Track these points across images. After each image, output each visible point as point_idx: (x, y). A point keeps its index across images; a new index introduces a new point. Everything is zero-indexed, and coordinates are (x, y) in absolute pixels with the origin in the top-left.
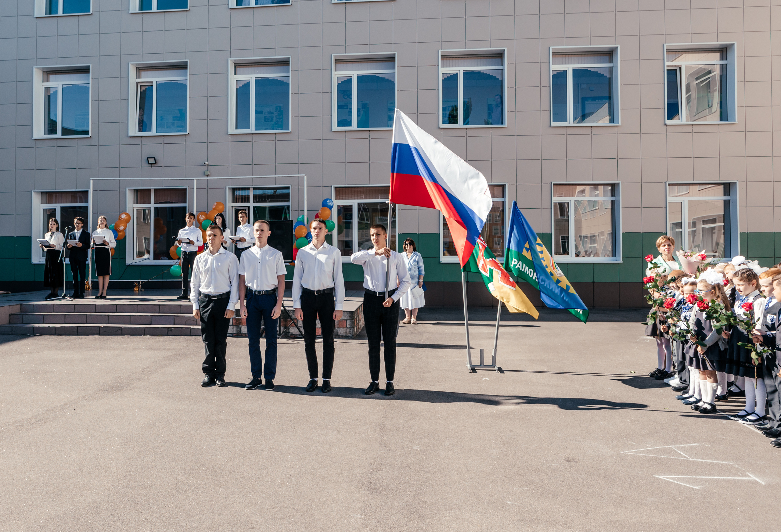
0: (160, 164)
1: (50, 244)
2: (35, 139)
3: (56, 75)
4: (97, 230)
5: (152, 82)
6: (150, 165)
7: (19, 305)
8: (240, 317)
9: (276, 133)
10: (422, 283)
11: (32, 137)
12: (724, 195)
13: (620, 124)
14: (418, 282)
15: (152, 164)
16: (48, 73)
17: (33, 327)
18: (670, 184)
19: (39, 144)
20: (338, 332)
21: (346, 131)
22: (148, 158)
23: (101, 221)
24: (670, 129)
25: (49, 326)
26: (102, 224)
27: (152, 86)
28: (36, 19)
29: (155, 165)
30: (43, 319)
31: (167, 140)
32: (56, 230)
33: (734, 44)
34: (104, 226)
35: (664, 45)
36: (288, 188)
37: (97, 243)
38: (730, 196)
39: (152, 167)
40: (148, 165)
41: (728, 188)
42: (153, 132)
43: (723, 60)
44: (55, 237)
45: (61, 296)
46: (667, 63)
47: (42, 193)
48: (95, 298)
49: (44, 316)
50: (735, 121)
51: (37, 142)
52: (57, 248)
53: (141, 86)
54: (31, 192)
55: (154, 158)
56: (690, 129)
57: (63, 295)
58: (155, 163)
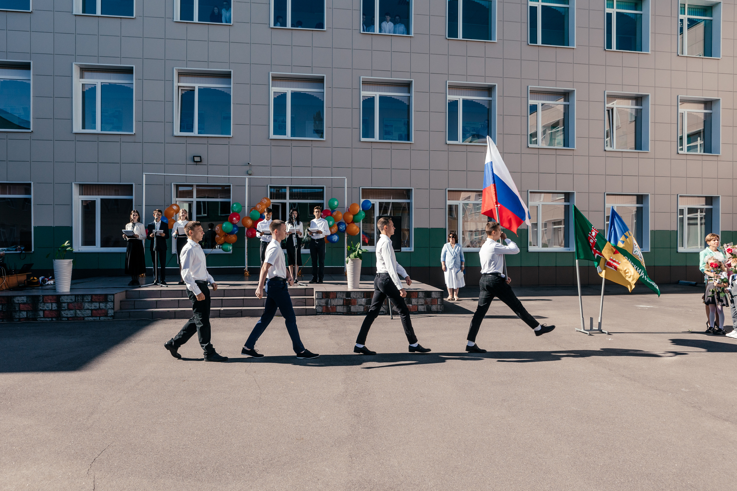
0: (204, 162)
1: (134, 234)
2: (75, 133)
3: (91, 72)
4: (178, 222)
5: (194, 87)
6: (195, 163)
7: (125, 292)
8: (349, 298)
9: (312, 140)
10: (464, 268)
11: (72, 131)
12: (637, 203)
13: (575, 148)
14: (461, 268)
15: (197, 162)
16: (84, 70)
17: (152, 312)
18: (607, 195)
19: (79, 138)
20: (431, 308)
21: (372, 142)
22: (194, 157)
23: (182, 213)
24: (608, 154)
25: (168, 311)
26: (183, 216)
27: (194, 90)
28: (75, 16)
29: (200, 163)
30: (157, 304)
31: (211, 141)
32: (138, 221)
33: (649, 95)
34: (185, 218)
35: (605, 92)
36: (323, 188)
37: (180, 234)
38: (642, 204)
39: (197, 165)
40: (193, 163)
41: (641, 199)
42: (196, 132)
43: (637, 106)
44: (137, 227)
45: (153, 283)
46: (607, 105)
47: (80, 185)
48: (179, 284)
49: (157, 301)
50: (648, 151)
51: (77, 136)
52: (140, 238)
53: (181, 90)
54: (72, 184)
55: (200, 157)
56: (620, 155)
57: (155, 282)
58: (201, 161)
